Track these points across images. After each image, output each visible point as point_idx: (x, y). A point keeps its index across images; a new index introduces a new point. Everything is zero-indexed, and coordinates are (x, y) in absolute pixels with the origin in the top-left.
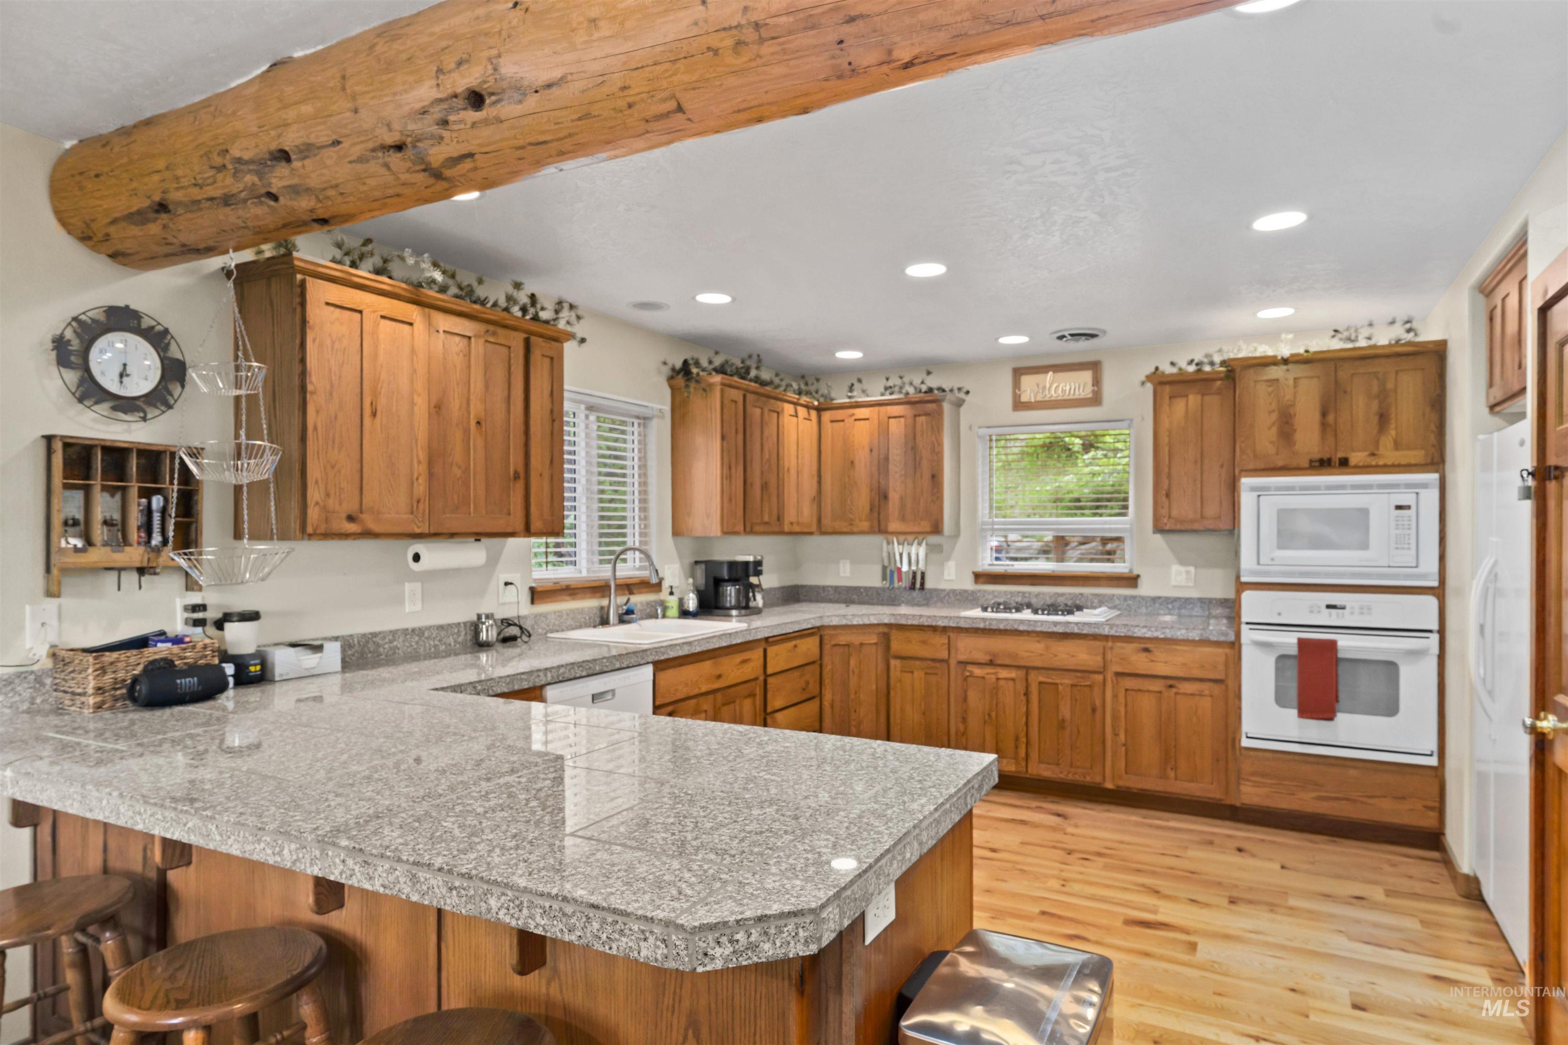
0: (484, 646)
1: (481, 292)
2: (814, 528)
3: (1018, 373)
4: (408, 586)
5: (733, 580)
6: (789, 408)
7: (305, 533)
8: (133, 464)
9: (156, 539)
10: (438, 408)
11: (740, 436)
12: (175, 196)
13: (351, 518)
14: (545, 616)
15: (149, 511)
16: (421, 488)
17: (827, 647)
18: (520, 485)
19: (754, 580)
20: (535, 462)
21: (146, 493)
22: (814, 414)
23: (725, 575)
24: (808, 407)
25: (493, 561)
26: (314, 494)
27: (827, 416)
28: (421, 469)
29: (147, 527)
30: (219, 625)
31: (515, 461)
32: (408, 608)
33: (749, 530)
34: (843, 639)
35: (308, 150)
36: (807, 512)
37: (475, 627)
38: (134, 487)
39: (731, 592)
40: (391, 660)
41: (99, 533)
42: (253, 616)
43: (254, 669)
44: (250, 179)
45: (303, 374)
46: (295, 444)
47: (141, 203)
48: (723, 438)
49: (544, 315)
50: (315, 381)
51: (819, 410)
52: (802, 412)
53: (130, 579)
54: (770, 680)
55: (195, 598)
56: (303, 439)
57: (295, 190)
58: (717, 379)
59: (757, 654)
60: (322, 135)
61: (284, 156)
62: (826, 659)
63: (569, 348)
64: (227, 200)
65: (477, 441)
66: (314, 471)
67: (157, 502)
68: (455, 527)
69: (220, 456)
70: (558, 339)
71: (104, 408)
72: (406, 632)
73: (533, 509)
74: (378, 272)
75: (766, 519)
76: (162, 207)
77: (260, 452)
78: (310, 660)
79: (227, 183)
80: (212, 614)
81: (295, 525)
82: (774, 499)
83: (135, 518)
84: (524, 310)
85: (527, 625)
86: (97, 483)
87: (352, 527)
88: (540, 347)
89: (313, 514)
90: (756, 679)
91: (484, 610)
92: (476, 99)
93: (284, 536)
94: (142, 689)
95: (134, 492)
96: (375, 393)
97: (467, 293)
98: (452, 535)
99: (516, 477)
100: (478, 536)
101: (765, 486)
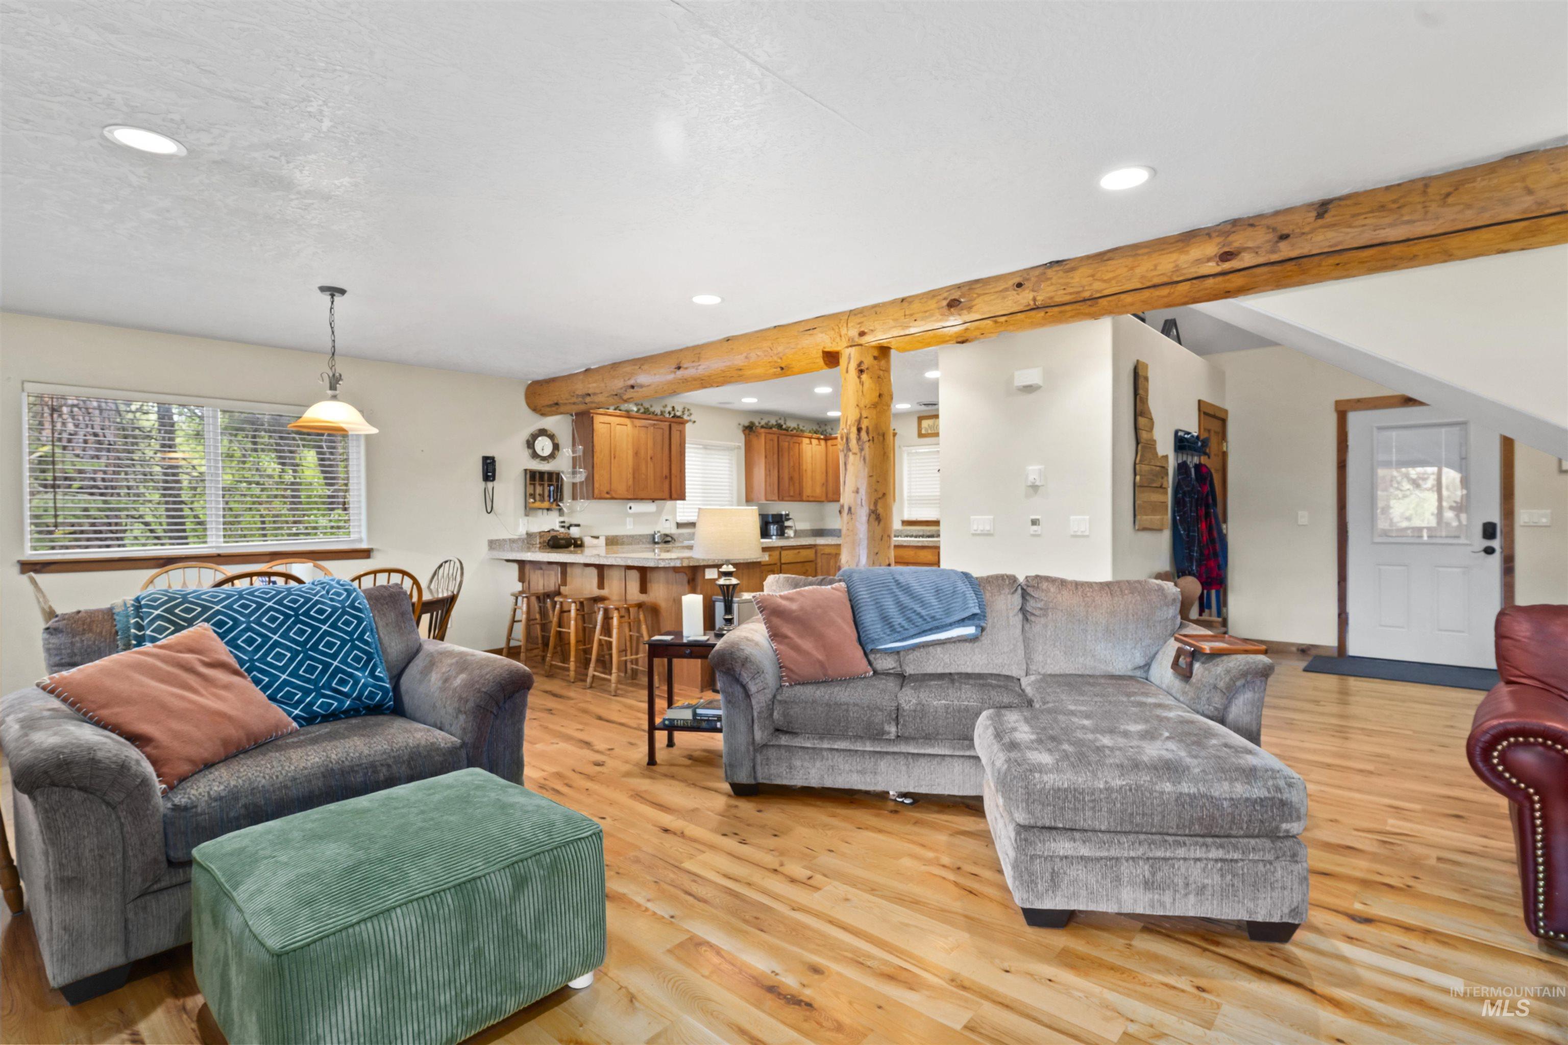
0: (656, 543)
1: (652, 410)
2: (824, 498)
3: (920, 419)
4: (628, 519)
5: (774, 523)
6: (806, 441)
7: (594, 498)
8: (546, 477)
9: (552, 500)
10: (636, 454)
11: (776, 456)
12: (561, 402)
13: (608, 493)
14: (683, 534)
15: (550, 491)
16: (630, 482)
17: (819, 555)
18: (667, 482)
19: (787, 524)
20: (673, 471)
21: (549, 486)
22: (823, 442)
23: (770, 520)
24: (819, 439)
25: (659, 512)
26: (596, 485)
27: (830, 442)
28: (630, 476)
29: (549, 496)
30: (569, 528)
31: (666, 471)
32: (628, 527)
33: (781, 498)
34: (827, 550)
35: (595, 394)
36: (819, 491)
37: (653, 536)
38: (546, 484)
39: (773, 529)
40: (623, 544)
41: (538, 497)
42: (578, 525)
43: (579, 542)
44: (580, 399)
45: (593, 446)
46: (590, 469)
47: (551, 402)
48: (766, 457)
49: (678, 414)
50: (597, 448)
51: (826, 440)
52: (814, 442)
53: (545, 511)
54: (783, 566)
55: (562, 519)
56: (593, 467)
57: (592, 402)
58: (763, 430)
59: (776, 553)
60: (598, 391)
61: (589, 395)
62: (819, 560)
63: (688, 426)
64: (574, 404)
65: (650, 465)
66: (596, 477)
67: (552, 488)
68: (642, 496)
69: (569, 473)
70: (683, 423)
71: (538, 460)
72: (627, 536)
73: (673, 489)
74: (615, 409)
75: (792, 493)
76: (557, 404)
77: (580, 473)
78: (595, 541)
79: (574, 400)
80: (566, 525)
81: (591, 495)
82: (797, 485)
83: (546, 494)
84: (669, 413)
85: (675, 537)
86: (537, 483)
87: (608, 496)
88: (675, 427)
89: (596, 491)
90: (775, 564)
91: (656, 530)
92: (633, 387)
93: (588, 499)
94: (551, 543)
95: (546, 485)
96: (615, 451)
97: (647, 411)
98: (642, 499)
99: (666, 477)
100: (653, 500)
101: (791, 479)
